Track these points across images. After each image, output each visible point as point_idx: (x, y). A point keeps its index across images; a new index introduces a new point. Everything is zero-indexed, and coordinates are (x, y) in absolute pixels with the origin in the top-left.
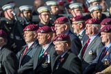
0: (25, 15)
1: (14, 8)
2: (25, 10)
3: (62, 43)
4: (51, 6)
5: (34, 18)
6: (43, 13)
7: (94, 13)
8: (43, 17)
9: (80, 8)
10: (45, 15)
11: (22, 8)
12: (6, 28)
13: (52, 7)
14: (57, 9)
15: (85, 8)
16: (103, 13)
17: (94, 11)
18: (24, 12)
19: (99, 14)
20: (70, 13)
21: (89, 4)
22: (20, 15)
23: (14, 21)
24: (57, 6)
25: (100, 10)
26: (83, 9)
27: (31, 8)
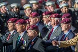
0: (15, 10)
1: (7, 5)
2: (14, 7)
3: (33, 31)
4: (33, 3)
5: (21, 12)
6: (27, 9)
7: (63, 8)
8: (27, 11)
9: (53, 5)
10: (29, 10)
11: (12, 5)
12: (2, 19)
13: (33, 5)
14: (37, 6)
15: (56, 5)
16: (69, 8)
17: (63, 7)
18: (14, 8)
19: (67, 9)
20: (46, 9)
21: (60, 2)
22: (11, 10)
23: (7, 14)
24: (37, 4)
25: (68, 7)
26: (55, 6)
27: (19, 5)
